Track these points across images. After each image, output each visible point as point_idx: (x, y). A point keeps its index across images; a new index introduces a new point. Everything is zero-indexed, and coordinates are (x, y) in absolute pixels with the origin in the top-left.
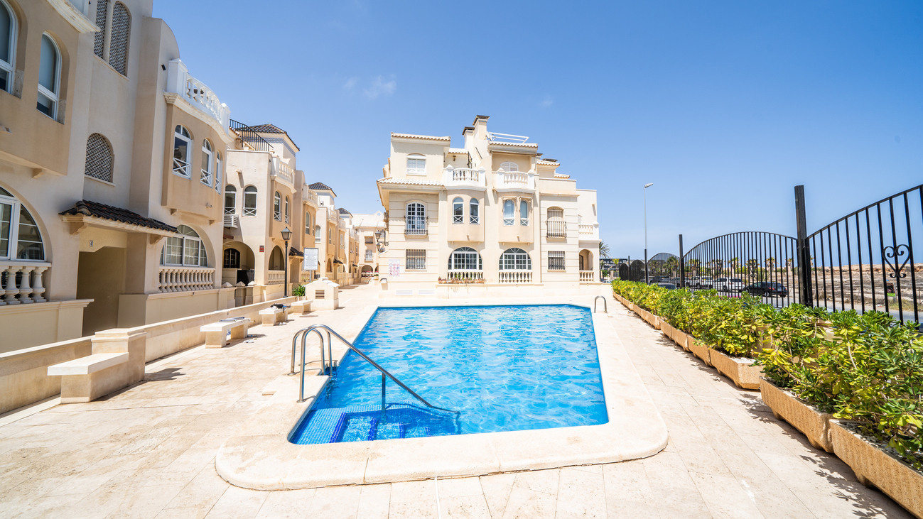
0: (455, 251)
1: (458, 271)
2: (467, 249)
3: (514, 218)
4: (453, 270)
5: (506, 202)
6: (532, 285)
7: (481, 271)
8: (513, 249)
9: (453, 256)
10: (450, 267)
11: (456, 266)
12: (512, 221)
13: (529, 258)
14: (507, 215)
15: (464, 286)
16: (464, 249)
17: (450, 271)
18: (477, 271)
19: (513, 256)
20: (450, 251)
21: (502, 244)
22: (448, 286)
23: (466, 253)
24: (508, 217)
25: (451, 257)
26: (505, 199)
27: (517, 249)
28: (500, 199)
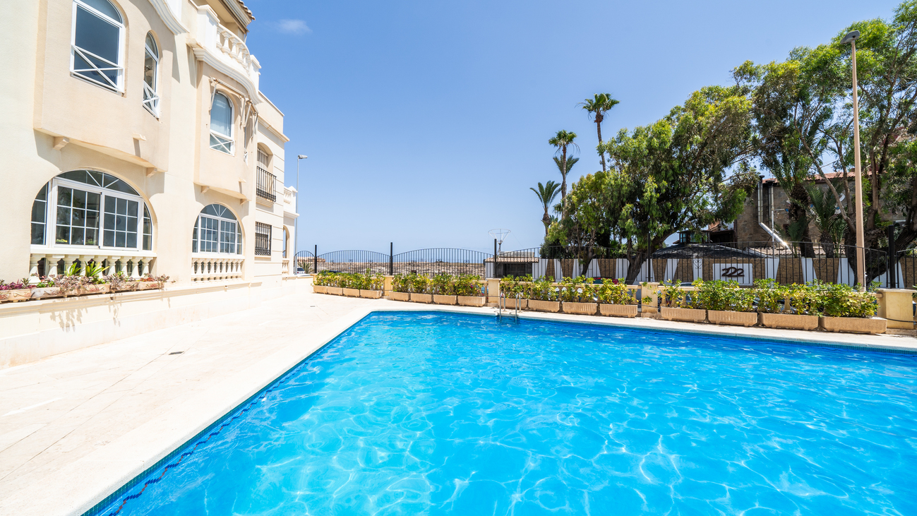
0: (64, 175)
1: (72, 250)
2: (109, 181)
3: (232, 138)
4: (52, 248)
5: (218, 95)
6: (247, 285)
7: (148, 254)
8: (216, 206)
9: (53, 195)
10: (38, 235)
11: (63, 234)
12: (229, 145)
13: (239, 231)
14: (214, 125)
15: (104, 302)
16: (96, 178)
17: (39, 250)
18: (137, 253)
19: (216, 221)
20: (47, 171)
21: (201, 189)
22: (41, 310)
23: (105, 192)
24: (219, 132)
25: (43, 194)
26: (219, 87)
27: (223, 207)
28: (205, 79)
